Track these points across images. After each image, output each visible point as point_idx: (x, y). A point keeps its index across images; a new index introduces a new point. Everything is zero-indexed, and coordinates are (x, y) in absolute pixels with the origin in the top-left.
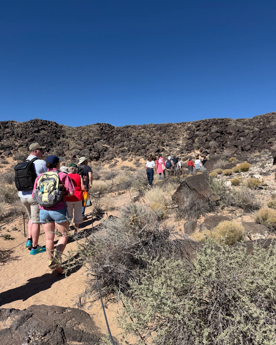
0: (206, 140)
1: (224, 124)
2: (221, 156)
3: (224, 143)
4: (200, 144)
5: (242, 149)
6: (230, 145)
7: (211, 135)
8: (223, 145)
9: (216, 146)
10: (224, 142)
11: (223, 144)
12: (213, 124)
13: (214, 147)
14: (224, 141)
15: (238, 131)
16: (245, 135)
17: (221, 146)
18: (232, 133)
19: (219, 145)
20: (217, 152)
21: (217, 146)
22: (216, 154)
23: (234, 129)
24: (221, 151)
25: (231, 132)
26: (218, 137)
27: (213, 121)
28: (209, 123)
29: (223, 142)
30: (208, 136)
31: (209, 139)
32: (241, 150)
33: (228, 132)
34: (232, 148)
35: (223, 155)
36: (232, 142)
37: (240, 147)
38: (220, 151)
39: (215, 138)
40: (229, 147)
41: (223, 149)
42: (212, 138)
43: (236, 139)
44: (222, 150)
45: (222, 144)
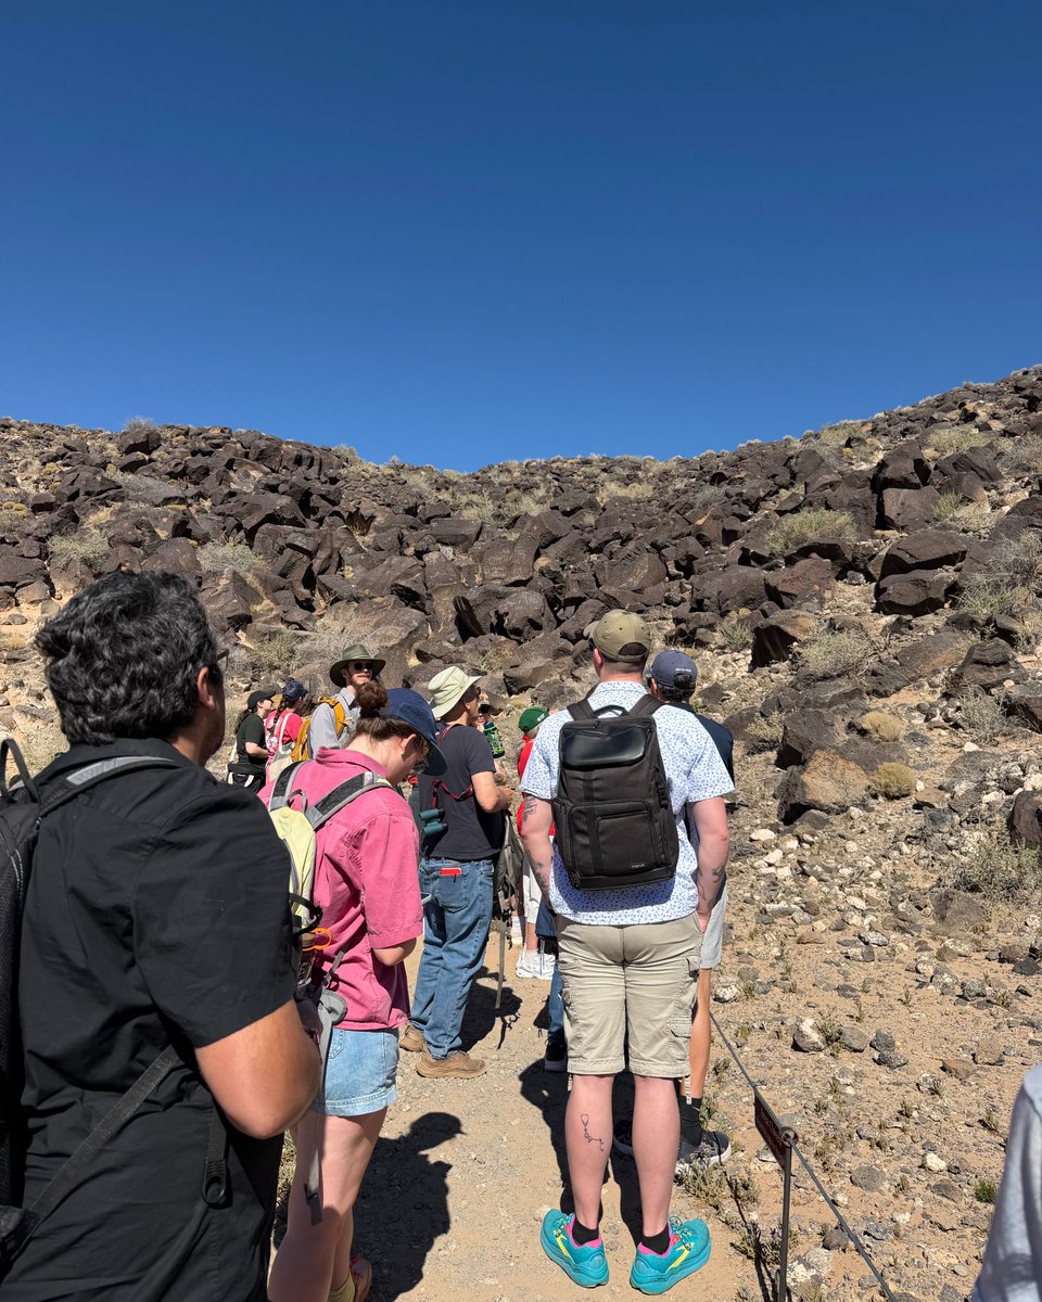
0: (182, 529)
1: (316, 468)
2: (294, 664)
3: (317, 564)
4: (122, 549)
5: (459, 622)
6: (362, 584)
7: (220, 508)
8: (309, 581)
9: (250, 578)
10: (322, 555)
11: (309, 571)
12: (246, 455)
13: (237, 578)
14: (319, 547)
15: (411, 511)
16: (466, 538)
17: (291, 587)
18: (372, 518)
19: (283, 575)
20: (258, 625)
21: (264, 581)
22: (250, 637)
23: (381, 494)
24: (289, 623)
25: (366, 511)
26: (273, 518)
27: (247, 440)
28: (218, 446)
29: (311, 555)
30: (202, 511)
31: (203, 525)
32: (453, 626)
33: (347, 506)
34: (381, 607)
35: (309, 655)
36: (380, 569)
37: (444, 607)
38: (283, 621)
39: (249, 523)
40: (357, 600)
41: (308, 606)
42: (231, 522)
43: (410, 551)
44: (298, 614)
45: (298, 574)
